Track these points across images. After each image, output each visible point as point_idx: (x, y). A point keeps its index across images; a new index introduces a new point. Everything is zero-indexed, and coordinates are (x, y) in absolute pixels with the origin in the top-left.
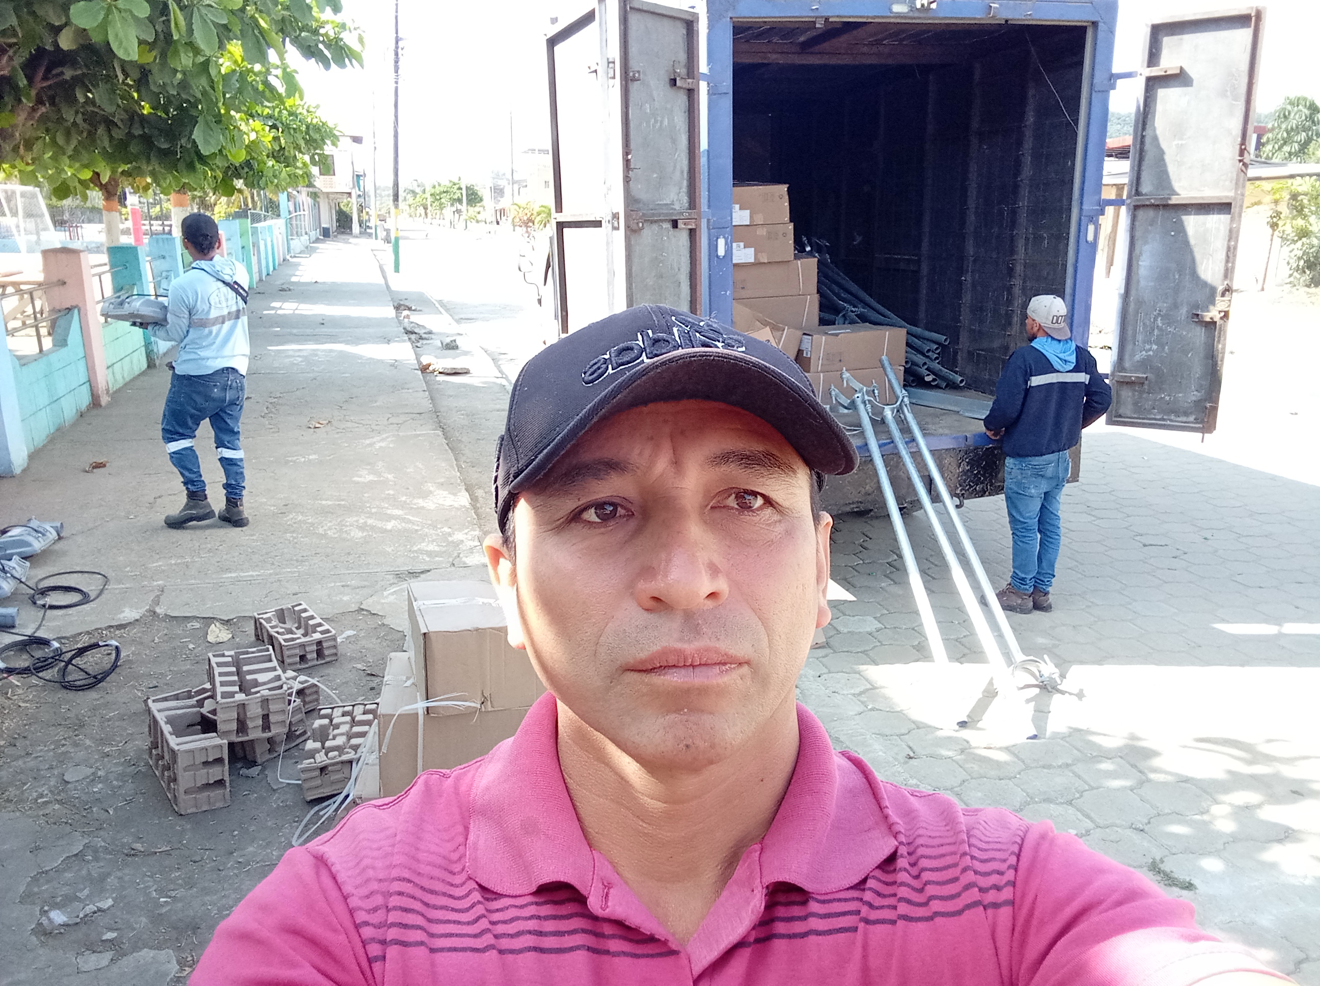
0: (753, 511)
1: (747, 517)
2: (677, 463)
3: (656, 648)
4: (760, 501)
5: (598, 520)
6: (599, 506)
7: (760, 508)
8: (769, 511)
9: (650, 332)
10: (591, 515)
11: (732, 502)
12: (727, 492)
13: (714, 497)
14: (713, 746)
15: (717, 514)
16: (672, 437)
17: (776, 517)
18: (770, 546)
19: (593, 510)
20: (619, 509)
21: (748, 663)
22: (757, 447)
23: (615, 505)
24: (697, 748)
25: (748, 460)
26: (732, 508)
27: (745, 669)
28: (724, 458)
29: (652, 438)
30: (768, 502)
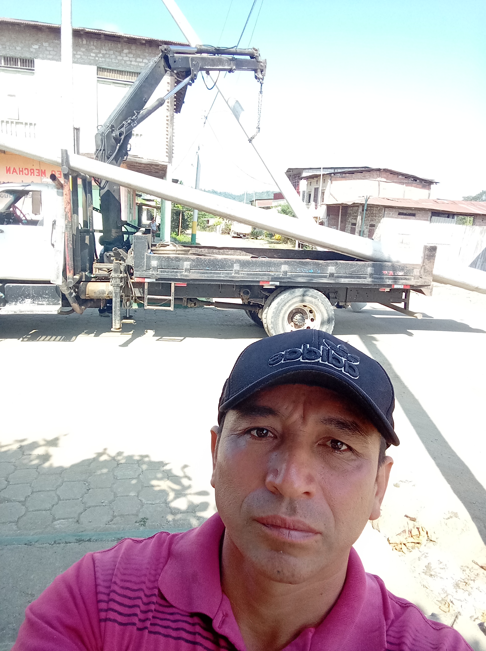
2: (304, 418)
13: (321, 439)
16: (305, 404)
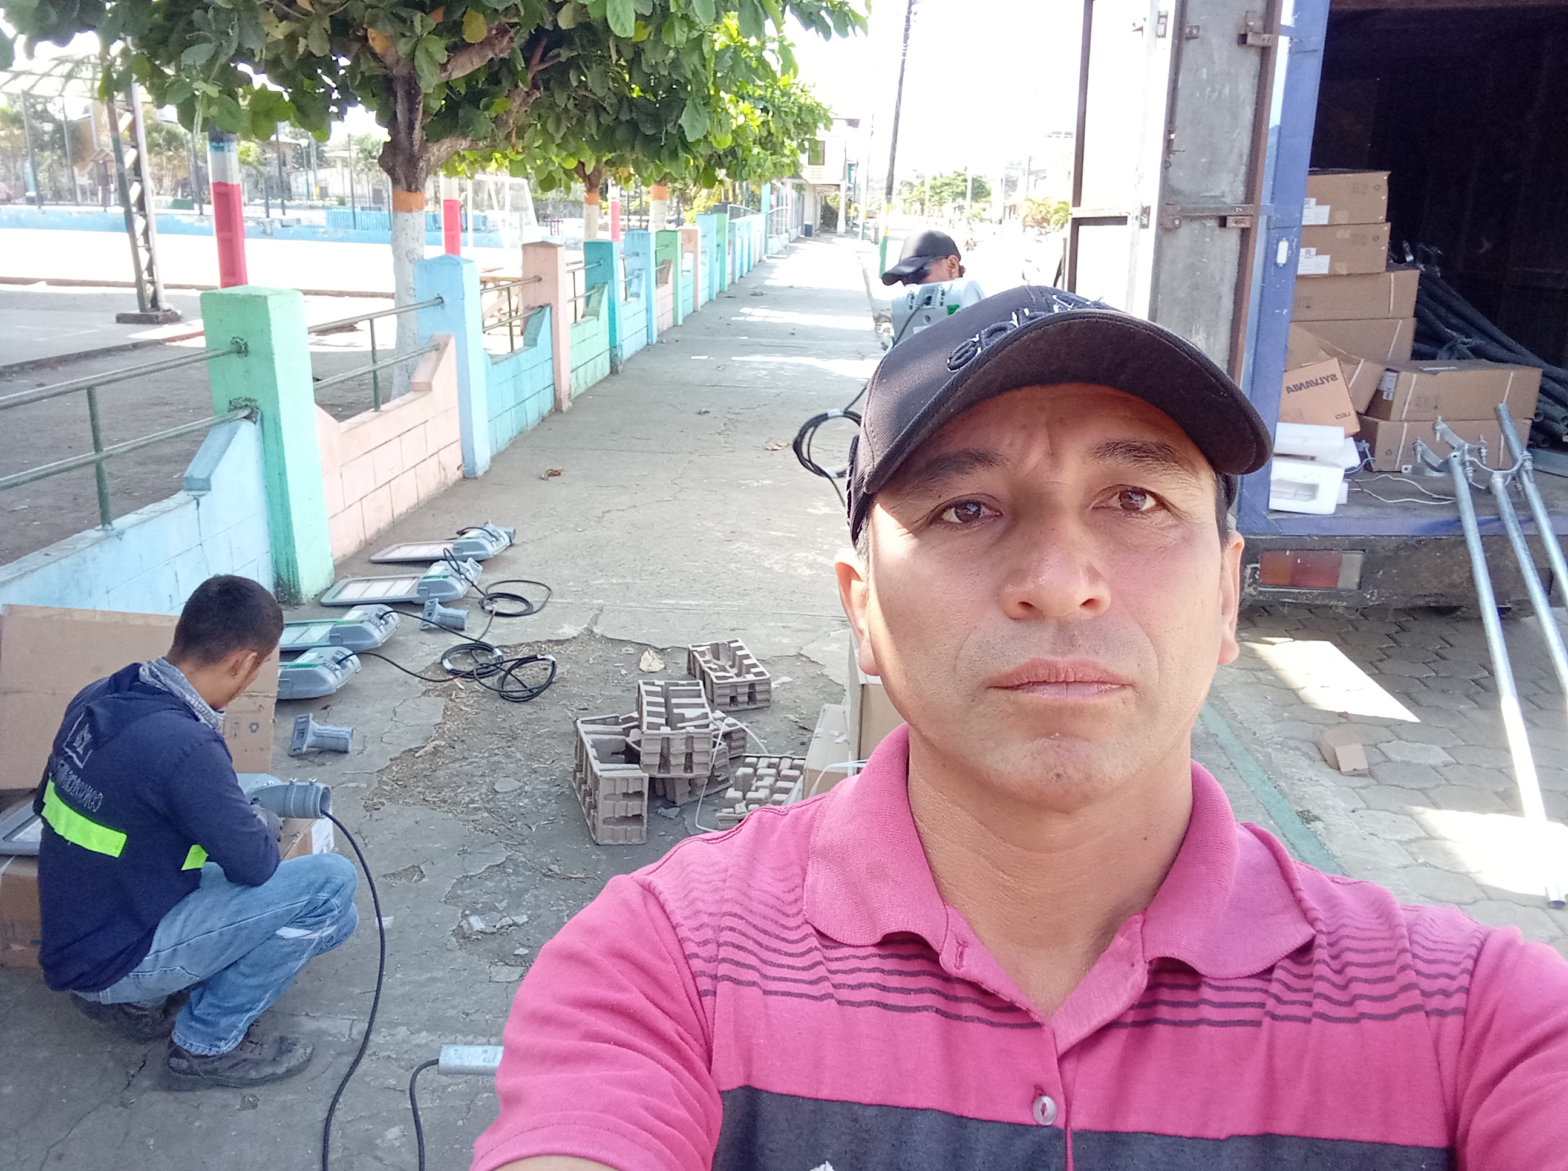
0: (1142, 513)
1: (1135, 520)
3: (1022, 661)
4: (1150, 502)
5: (957, 520)
6: (960, 505)
7: (1151, 510)
8: (1162, 514)
9: (1026, 311)
10: (951, 516)
11: (1115, 502)
12: (1110, 490)
14: (1088, 778)
15: (1100, 516)
17: (1171, 521)
18: (1162, 552)
19: (953, 510)
20: (983, 509)
21: (1132, 685)
22: (1149, 438)
23: (978, 504)
24: (1069, 778)
25: (1138, 452)
26: (1118, 509)
27: (1128, 693)
28: (1111, 448)
29: (1024, 427)
30: (1162, 503)
